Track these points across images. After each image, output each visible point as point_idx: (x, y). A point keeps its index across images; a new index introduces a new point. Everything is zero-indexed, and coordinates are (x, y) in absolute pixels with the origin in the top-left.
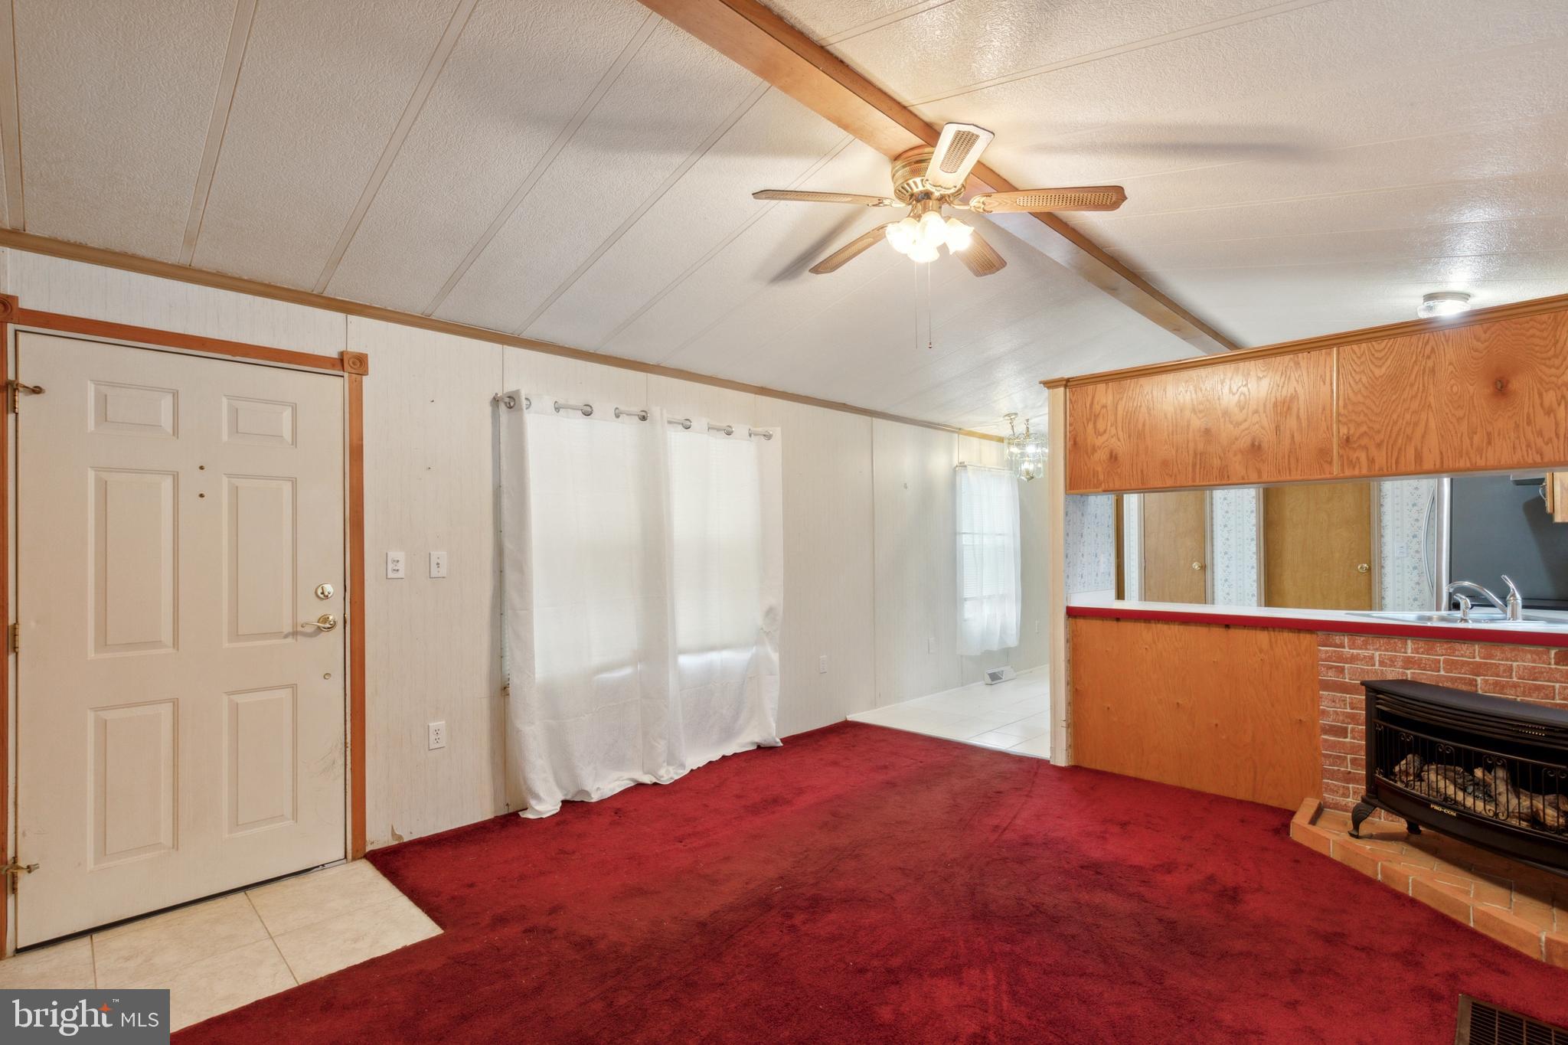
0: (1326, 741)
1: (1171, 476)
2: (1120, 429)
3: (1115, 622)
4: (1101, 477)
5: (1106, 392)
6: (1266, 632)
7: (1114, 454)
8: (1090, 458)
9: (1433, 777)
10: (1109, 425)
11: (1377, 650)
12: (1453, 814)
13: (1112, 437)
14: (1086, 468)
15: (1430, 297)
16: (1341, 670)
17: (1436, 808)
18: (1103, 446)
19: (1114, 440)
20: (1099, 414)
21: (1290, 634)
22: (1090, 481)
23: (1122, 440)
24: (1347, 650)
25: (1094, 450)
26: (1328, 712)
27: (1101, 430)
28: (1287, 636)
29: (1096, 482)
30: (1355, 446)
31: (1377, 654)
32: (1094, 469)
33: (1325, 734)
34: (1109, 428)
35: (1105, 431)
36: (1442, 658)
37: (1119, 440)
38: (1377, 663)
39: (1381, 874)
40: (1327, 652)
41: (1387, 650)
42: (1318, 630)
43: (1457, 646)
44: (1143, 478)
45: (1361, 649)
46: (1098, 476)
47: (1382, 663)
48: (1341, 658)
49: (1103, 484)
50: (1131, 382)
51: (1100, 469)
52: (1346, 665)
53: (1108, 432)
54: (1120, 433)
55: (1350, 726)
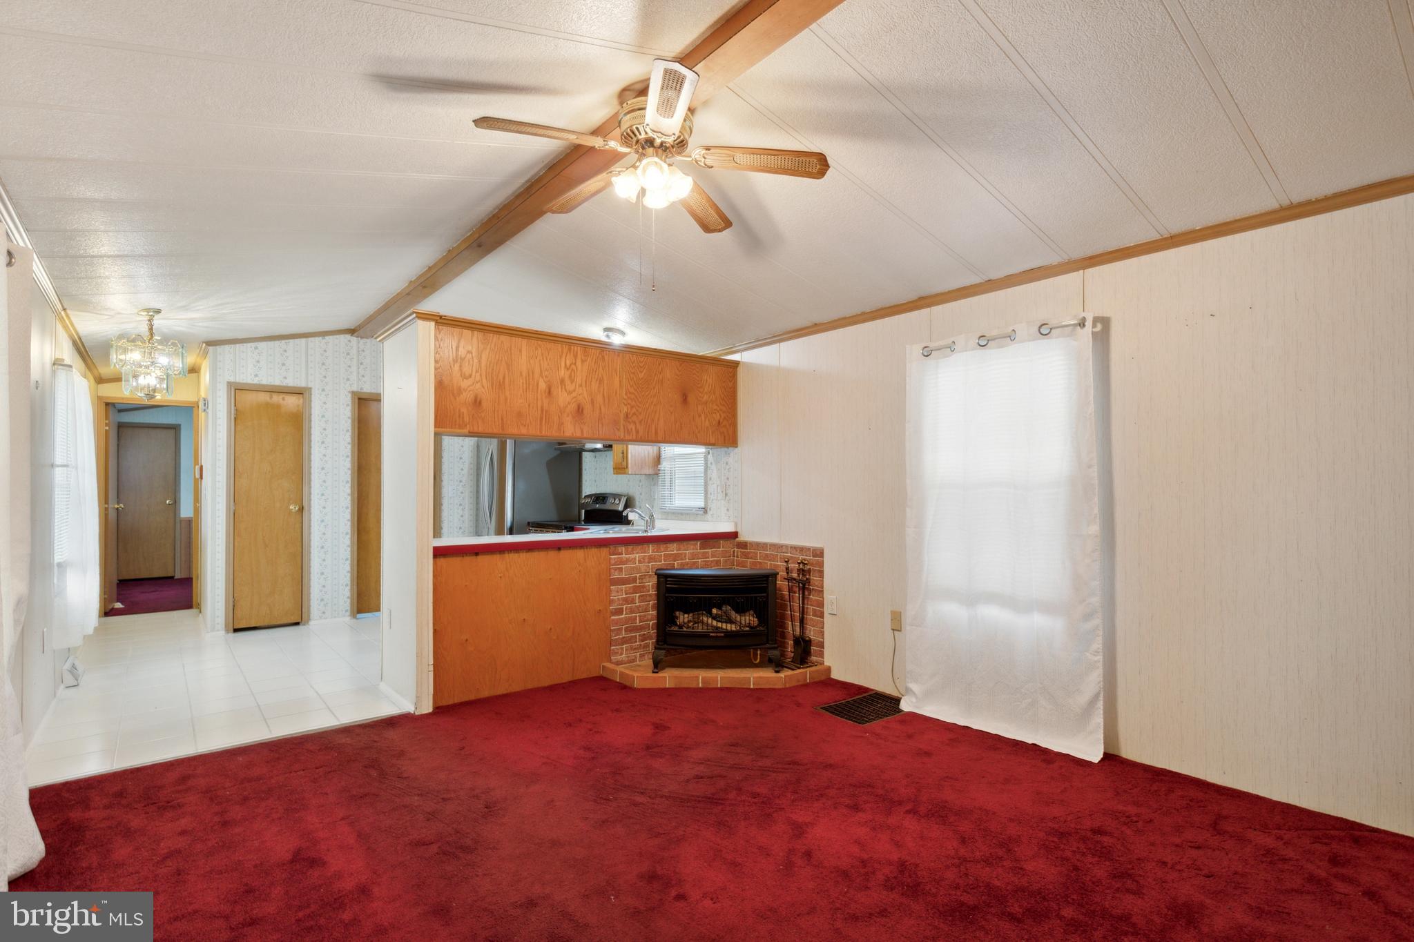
0: (613, 620)
1: (525, 426)
2: (484, 377)
3: (475, 557)
4: (466, 419)
5: (472, 339)
6: (582, 550)
7: (478, 400)
8: (455, 399)
9: (705, 619)
10: (474, 371)
11: (637, 553)
12: (723, 635)
13: (477, 383)
14: (451, 407)
15: (606, 330)
16: (621, 569)
17: (713, 635)
18: (469, 389)
19: (478, 386)
20: (465, 358)
21: (596, 550)
22: (456, 421)
23: (486, 388)
24: (624, 556)
25: (460, 390)
26: (615, 600)
27: (467, 374)
28: (594, 551)
29: (461, 423)
30: (630, 420)
31: (637, 555)
32: (459, 410)
33: (613, 616)
34: (474, 374)
35: (470, 376)
36: (663, 553)
37: (483, 387)
38: (637, 562)
39: (702, 683)
40: (615, 559)
41: (641, 553)
42: (610, 545)
43: (668, 545)
44: (503, 426)
45: (631, 554)
46: (463, 418)
47: (640, 562)
48: (622, 562)
49: (468, 426)
50: (493, 336)
51: (464, 410)
52: (624, 566)
53: (473, 376)
54: (484, 381)
55: (624, 607)
